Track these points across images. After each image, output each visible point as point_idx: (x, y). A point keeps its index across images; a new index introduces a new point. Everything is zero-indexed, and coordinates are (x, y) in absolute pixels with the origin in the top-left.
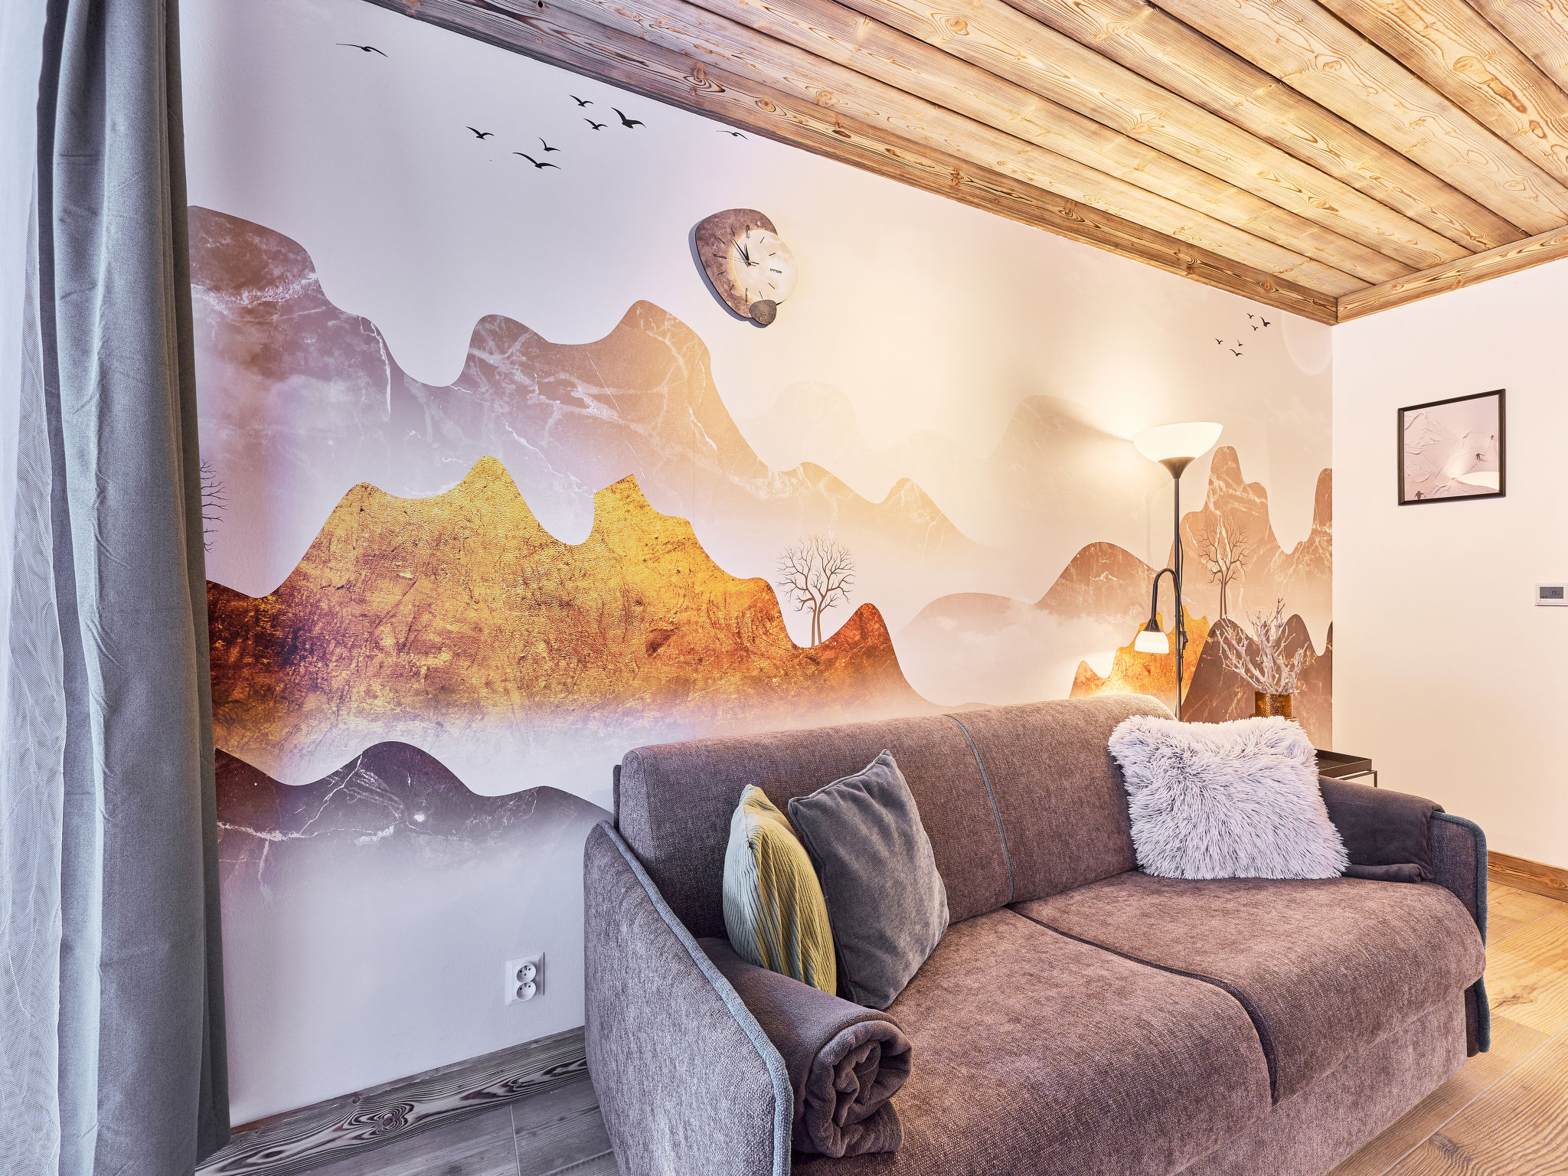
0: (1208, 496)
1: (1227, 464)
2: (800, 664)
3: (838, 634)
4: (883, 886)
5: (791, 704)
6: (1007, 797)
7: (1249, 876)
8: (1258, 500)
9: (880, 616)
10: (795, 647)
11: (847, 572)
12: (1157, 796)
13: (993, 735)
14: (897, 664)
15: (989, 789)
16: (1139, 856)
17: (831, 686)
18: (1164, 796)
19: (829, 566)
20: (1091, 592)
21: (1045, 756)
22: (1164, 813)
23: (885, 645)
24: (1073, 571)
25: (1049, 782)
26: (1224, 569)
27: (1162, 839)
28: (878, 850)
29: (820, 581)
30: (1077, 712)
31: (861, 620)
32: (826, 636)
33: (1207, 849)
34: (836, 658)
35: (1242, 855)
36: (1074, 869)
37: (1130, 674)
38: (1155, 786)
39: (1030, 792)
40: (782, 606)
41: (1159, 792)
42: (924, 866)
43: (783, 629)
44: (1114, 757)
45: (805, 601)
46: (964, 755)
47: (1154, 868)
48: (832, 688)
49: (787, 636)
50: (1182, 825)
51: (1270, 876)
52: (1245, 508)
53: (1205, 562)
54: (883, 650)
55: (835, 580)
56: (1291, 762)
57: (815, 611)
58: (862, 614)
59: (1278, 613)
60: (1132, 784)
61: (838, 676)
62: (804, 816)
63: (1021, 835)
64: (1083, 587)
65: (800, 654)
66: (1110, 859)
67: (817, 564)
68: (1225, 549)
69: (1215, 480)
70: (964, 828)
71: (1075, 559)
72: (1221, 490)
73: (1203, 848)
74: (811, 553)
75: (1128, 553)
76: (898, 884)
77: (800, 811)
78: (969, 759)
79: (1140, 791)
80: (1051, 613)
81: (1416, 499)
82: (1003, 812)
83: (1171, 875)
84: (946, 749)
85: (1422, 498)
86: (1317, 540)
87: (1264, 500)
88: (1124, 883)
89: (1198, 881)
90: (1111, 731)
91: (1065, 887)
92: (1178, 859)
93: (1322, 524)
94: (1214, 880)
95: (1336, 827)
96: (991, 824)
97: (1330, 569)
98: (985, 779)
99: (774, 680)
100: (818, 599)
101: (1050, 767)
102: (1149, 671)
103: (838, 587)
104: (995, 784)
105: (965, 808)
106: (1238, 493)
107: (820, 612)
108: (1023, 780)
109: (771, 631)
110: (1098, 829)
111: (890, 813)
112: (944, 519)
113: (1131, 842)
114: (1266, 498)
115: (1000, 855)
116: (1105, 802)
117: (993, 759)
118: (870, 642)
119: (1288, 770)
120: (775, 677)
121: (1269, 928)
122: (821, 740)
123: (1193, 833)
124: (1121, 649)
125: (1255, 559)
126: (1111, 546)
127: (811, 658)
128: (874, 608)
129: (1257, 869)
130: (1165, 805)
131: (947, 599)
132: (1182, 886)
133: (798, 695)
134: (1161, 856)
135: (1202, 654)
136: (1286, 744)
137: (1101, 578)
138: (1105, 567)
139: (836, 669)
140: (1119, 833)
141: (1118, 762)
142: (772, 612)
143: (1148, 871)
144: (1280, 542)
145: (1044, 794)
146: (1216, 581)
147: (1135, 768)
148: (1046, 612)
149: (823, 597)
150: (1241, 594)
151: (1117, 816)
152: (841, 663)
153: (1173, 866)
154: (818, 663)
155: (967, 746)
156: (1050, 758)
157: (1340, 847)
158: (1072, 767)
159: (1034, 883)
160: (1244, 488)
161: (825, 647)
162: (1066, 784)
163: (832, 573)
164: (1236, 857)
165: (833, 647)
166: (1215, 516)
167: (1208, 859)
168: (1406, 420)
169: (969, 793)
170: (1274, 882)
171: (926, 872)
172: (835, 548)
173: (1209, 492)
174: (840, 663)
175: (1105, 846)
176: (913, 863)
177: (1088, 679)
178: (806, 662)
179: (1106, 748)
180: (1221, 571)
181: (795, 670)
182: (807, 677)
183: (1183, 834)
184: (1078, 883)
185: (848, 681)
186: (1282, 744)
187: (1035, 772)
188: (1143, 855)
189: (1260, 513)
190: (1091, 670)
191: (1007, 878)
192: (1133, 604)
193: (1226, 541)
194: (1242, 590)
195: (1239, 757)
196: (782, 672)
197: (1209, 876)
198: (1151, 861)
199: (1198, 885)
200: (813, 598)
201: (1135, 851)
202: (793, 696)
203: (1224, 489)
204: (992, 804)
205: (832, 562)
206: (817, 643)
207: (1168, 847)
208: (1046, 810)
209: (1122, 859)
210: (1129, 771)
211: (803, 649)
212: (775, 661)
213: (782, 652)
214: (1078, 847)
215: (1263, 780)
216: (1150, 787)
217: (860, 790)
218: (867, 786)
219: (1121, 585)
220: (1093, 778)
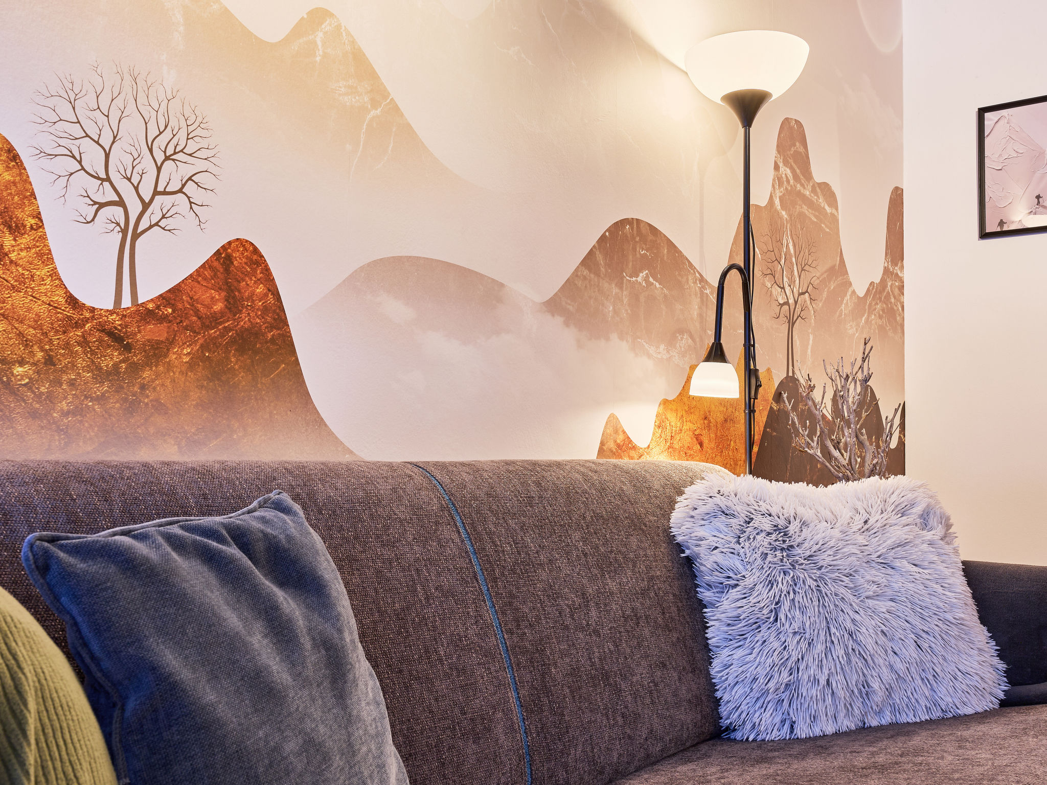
0: (773, 186)
1: (795, 145)
2: (84, 342)
3: (176, 291)
4: (277, 749)
5: (59, 430)
6: (516, 604)
7: (884, 722)
8: (828, 210)
9: (267, 270)
10: (72, 301)
11: (201, 165)
12: (753, 600)
13: (488, 495)
14: (298, 374)
15: (484, 589)
16: (724, 710)
17: (157, 400)
18: (763, 596)
19: (162, 141)
20: (625, 301)
21: (577, 535)
22: (764, 628)
23: (275, 332)
24: (599, 257)
25: (585, 581)
26: (791, 301)
27: (762, 672)
28: (267, 667)
29: (138, 169)
30: (618, 472)
31: (227, 271)
32: (149, 291)
33: (828, 681)
34: (171, 342)
35: (875, 685)
36: (630, 737)
37: (676, 446)
38: (749, 582)
39: (555, 596)
40: (46, 202)
41: (755, 594)
42: (368, 719)
43: (46, 257)
44: (679, 545)
45: (102, 205)
46: (437, 523)
47: (748, 726)
48: (159, 407)
49: (54, 274)
50: (792, 642)
51: (911, 719)
52: (816, 216)
53: (769, 285)
54: (273, 340)
55: (173, 175)
56: (929, 535)
57: (124, 232)
58: (229, 258)
59: (864, 360)
60: (709, 586)
61: (173, 381)
62: (67, 574)
63: (543, 676)
64: (615, 290)
65: (87, 320)
66: (683, 717)
67: (132, 129)
68: (792, 271)
69: (781, 165)
70: (441, 660)
71: (603, 239)
72: (788, 181)
73: (823, 682)
74: (119, 102)
75: (675, 246)
76: (311, 745)
77: (59, 561)
78: (446, 532)
79: (724, 597)
80: (567, 324)
81: (999, 229)
82: (510, 632)
83: (775, 735)
84: (402, 512)
85: (1005, 228)
86: (889, 284)
87: (834, 211)
88: (706, 755)
89: (816, 738)
90: (672, 504)
91: (617, 772)
92: (786, 704)
93: (894, 263)
94: (837, 735)
95: (989, 631)
96: (489, 654)
97: (902, 326)
98: (477, 568)
99: (18, 370)
100: (135, 208)
101: (585, 555)
102: (701, 444)
103: (180, 191)
104: (495, 580)
105: (443, 620)
106: (807, 193)
107: (136, 236)
108: (544, 575)
109: (13, 256)
110: (664, 665)
111: (294, 598)
112: (395, 109)
113: (712, 687)
114: (837, 209)
115: (507, 712)
116: (671, 618)
117: (490, 534)
118: (244, 320)
119: (925, 547)
120: (22, 363)
121: (956, 776)
122: (127, 473)
123: (809, 658)
124: (665, 402)
125: (825, 295)
126: (653, 230)
127: (110, 334)
128: (256, 250)
129: (895, 710)
130: (765, 611)
131: (397, 262)
132: (796, 749)
133: (78, 411)
134: (758, 705)
135: (765, 427)
136: (918, 510)
137: (639, 279)
138: (645, 263)
139: (169, 367)
140: (693, 671)
141: (687, 552)
142: (19, 214)
143: (738, 735)
144: (852, 277)
145: (578, 601)
146: (783, 319)
147: (717, 557)
148: (559, 320)
149: (146, 206)
150: (811, 342)
151: (690, 643)
152: (181, 354)
153: (778, 720)
154: (128, 348)
155: (442, 509)
156: (584, 540)
157: (996, 661)
158: (620, 557)
159: (565, 766)
160: (813, 186)
161: (146, 314)
162: (612, 585)
163: (167, 158)
164: (865, 691)
165: (164, 319)
166: (781, 218)
167: (829, 700)
168: (988, 124)
169: (448, 593)
170: (922, 725)
171: (372, 731)
172: (175, 105)
173: (774, 180)
174: (180, 356)
175: (675, 695)
176: (345, 707)
177: (619, 446)
178: (100, 341)
179: (667, 530)
180: (787, 303)
181: (72, 354)
182: (101, 375)
183: (794, 658)
184: (636, 763)
185: (195, 395)
186: (914, 510)
187: (562, 563)
188: (731, 706)
189: (830, 229)
190: (624, 432)
191: (521, 758)
192: (681, 331)
193: (794, 260)
194: (811, 337)
195: (862, 531)
196: (40, 355)
197: (830, 729)
198: (744, 715)
199: (818, 743)
200: (121, 203)
201: (717, 702)
202: (66, 414)
203: (792, 182)
204: (489, 615)
205: (167, 135)
206: (126, 302)
207: (771, 685)
208: (582, 629)
209: (699, 717)
210: (707, 562)
211: (92, 310)
212: (23, 328)
213: (40, 308)
214: (635, 696)
215: (897, 564)
216: (742, 583)
217: (220, 539)
218: (240, 537)
219: (665, 296)
220: (651, 579)
